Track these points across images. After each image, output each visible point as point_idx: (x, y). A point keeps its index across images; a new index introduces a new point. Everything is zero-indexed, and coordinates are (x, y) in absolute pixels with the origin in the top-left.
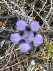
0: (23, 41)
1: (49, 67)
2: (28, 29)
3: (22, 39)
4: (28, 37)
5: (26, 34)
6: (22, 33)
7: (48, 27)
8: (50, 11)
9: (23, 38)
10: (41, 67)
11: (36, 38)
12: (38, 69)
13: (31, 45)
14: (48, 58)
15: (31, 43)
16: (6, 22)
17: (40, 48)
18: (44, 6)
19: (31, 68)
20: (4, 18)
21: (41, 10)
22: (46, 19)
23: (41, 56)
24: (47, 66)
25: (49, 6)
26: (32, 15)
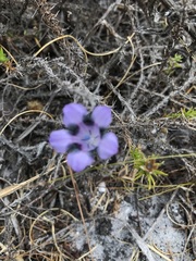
0: (76, 147)
1: (135, 196)
2: (88, 121)
3: (75, 141)
4: (88, 139)
5: (84, 131)
6: (74, 130)
7: (133, 117)
8: (139, 84)
9: (77, 139)
10: (118, 197)
11: (104, 141)
12: (112, 200)
13: (92, 156)
14: (133, 179)
15: (92, 151)
16: (48, 104)
17: (118, 157)
18: (127, 72)
19: (99, 198)
20: (45, 95)
21: (121, 81)
22: (130, 101)
23: (120, 173)
24: (130, 194)
25: (136, 73)
26: (97, 91)
